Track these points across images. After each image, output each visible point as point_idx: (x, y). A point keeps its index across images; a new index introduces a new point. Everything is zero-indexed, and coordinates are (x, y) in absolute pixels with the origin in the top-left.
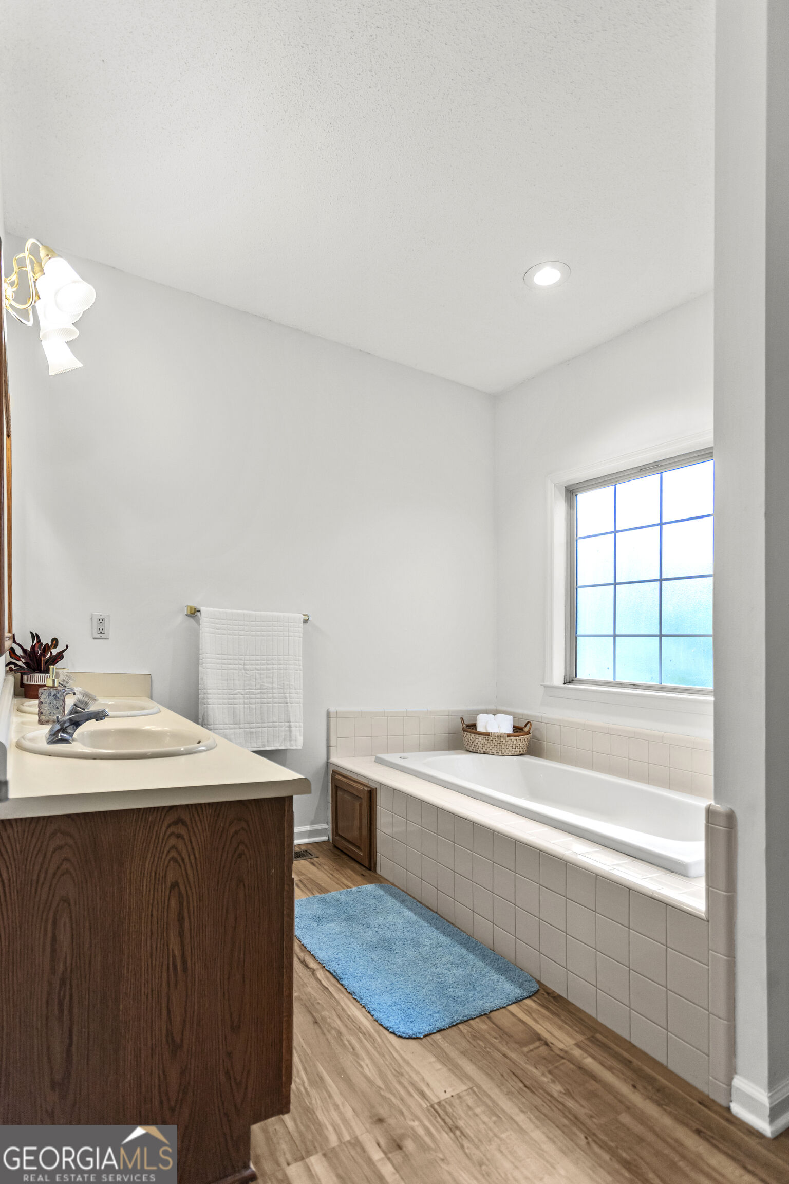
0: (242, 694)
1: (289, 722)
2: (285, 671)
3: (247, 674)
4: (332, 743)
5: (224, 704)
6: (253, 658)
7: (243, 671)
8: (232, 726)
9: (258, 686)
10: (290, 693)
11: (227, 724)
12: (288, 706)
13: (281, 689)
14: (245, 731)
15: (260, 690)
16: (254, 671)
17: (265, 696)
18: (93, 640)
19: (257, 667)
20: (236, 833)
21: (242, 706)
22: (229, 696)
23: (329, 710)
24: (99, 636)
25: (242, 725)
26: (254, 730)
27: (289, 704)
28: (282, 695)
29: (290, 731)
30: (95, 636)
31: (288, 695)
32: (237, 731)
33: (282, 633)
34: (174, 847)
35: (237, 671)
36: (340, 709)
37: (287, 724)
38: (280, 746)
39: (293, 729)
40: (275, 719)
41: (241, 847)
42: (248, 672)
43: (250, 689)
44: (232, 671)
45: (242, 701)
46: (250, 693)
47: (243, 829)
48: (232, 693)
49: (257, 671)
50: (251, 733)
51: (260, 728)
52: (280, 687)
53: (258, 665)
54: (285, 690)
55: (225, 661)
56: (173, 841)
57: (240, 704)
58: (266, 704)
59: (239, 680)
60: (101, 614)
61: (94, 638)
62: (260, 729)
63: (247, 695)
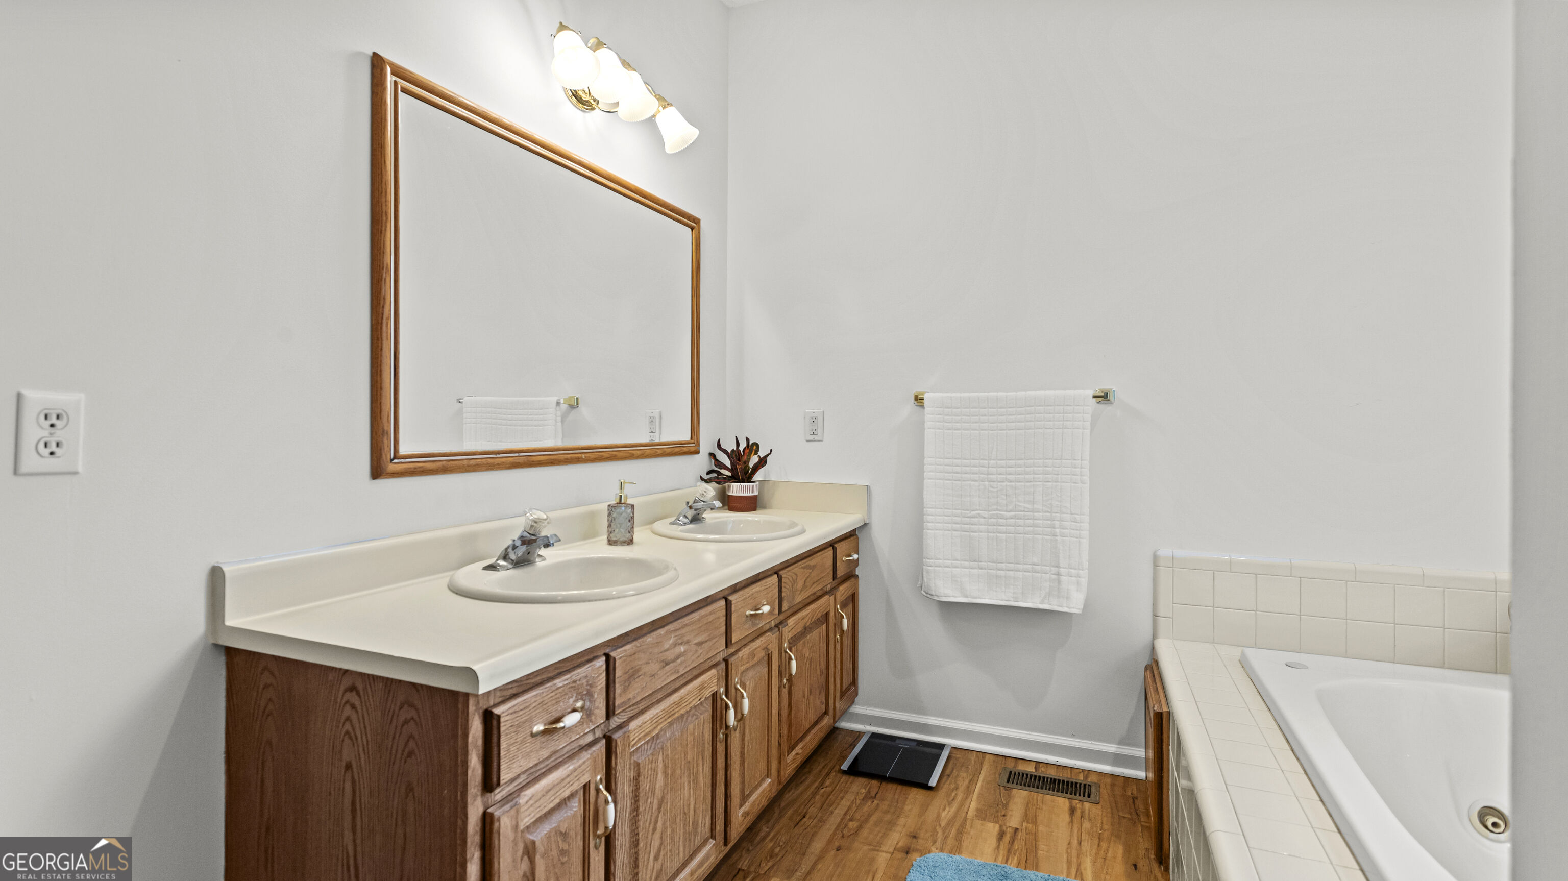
0: (984, 518)
1: (1058, 567)
2: (1054, 484)
3: (993, 487)
4: (1162, 612)
5: (955, 530)
6: (1003, 463)
7: (987, 483)
8: (966, 563)
9: (1010, 507)
10: (1061, 520)
11: (957, 560)
12: (1057, 540)
13: (1048, 512)
14: (988, 572)
15: (1013, 513)
16: (1004, 484)
17: (1020, 522)
18: (807, 443)
19: (1009, 477)
20: (406, 722)
21: (984, 535)
22: (963, 519)
23: (1159, 553)
24: (811, 438)
25: (983, 564)
26: (1002, 573)
27: (1058, 538)
28: (1049, 522)
29: (1059, 582)
30: (808, 439)
31: (1057, 523)
32: (976, 571)
33: (1051, 423)
34: (348, 719)
35: (977, 484)
36: (1179, 553)
37: (1054, 570)
38: (1040, 603)
39: (1063, 578)
40: (1035, 560)
41: (412, 744)
42: (994, 484)
43: (997, 510)
44: (969, 482)
45: (983, 528)
46: (998, 517)
47: (413, 718)
48: (969, 515)
49: (1008, 484)
50: (997, 577)
51: (1012, 570)
52: (1045, 509)
53: (1010, 474)
54: (1054, 514)
55: (958, 469)
56: (348, 711)
57: (981, 532)
58: (1022, 535)
59: (979, 497)
60: (814, 411)
61: (808, 441)
62: (1011, 573)
63: (992, 520)
